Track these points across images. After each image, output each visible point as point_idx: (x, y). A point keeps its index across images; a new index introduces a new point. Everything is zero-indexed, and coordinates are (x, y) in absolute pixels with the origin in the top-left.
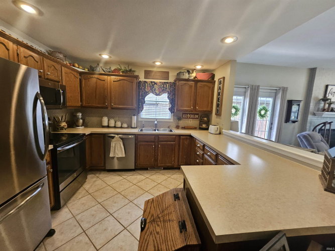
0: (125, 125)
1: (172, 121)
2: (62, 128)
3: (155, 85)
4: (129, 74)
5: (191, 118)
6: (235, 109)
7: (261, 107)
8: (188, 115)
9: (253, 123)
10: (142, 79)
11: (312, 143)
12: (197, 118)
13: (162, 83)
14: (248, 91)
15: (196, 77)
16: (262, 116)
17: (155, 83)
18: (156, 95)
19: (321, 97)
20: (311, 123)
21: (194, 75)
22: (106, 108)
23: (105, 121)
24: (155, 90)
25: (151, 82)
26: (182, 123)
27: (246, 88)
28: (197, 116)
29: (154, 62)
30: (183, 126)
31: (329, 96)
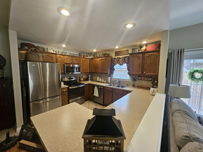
0: (105, 82)
1: (130, 81)
2: (81, 81)
3: (120, 59)
4: (106, 55)
5: (145, 80)
8: (143, 78)
10: (114, 57)
12: (150, 80)
13: (124, 57)
15: (146, 50)
17: (120, 58)
18: (120, 65)
21: (144, 48)
22: (96, 73)
23: (98, 79)
24: (119, 62)
25: (118, 58)
26: (138, 83)
28: (151, 79)
29: (115, 47)
30: (138, 85)
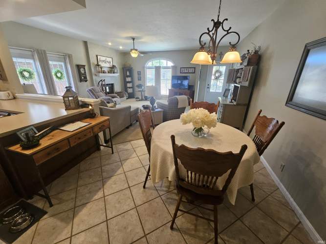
6: (28, 72)
7: (56, 70)
9: (52, 85)
11: (95, 93)
14: (35, 54)
16: (60, 78)
19: (96, 63)
20: (96, 82)
27: (31, 51)
31: (100, 63)
